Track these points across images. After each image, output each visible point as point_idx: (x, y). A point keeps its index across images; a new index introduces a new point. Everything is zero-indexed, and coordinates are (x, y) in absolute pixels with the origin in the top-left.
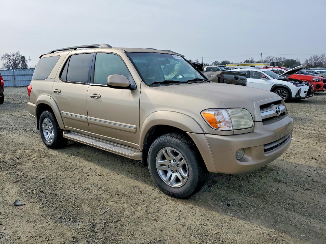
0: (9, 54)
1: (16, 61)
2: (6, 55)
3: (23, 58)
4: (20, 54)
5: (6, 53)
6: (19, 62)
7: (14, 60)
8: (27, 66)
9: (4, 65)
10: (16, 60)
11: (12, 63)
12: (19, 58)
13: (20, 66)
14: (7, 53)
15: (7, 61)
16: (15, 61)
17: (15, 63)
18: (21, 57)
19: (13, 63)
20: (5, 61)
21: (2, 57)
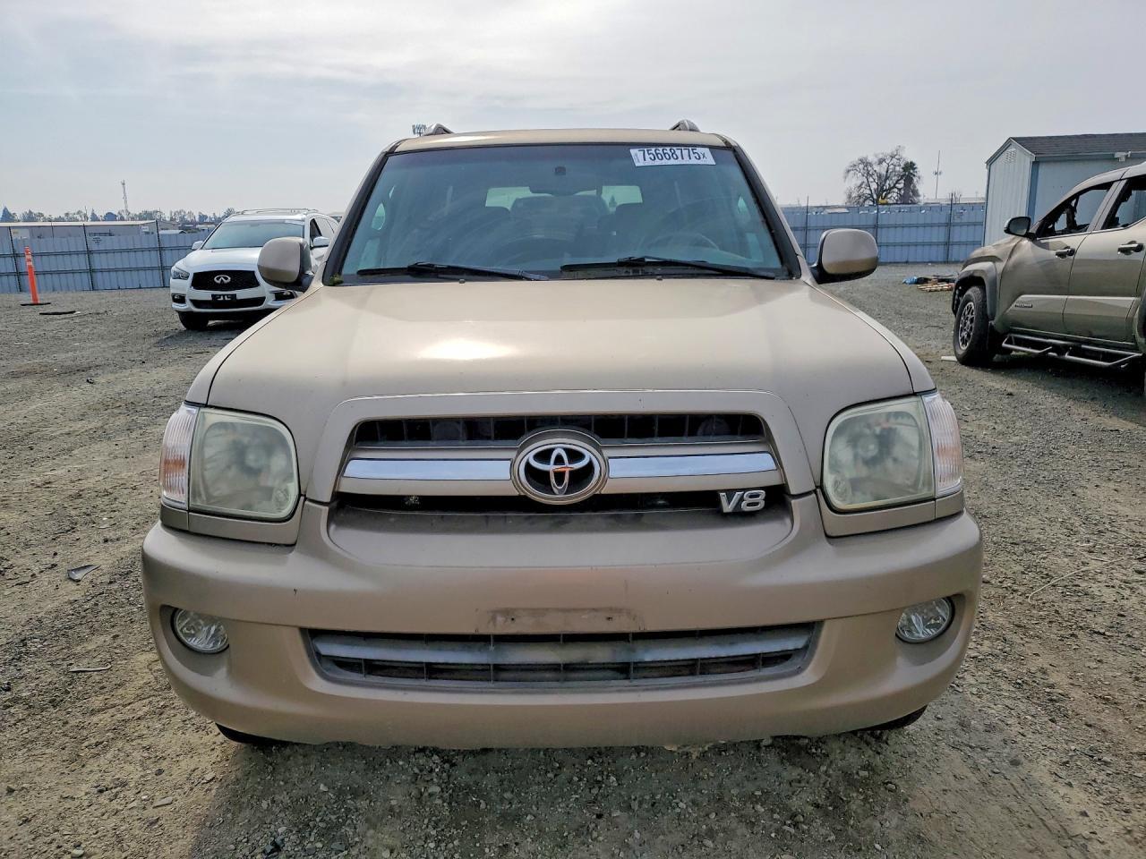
0: (871, 159)
1: (885, 181)
2: (862, 161)
3: (910, 167)
4: (904, 156)
5: (862, 155)
6: (895, 185)
7: (880, 177)
8: (919, 196)
9: (850, 197)
10: (887, 178)
11: (874, 186)
12: (898, 168)
13: (894, 195)
14: (865, 156)
15: (859, 182)
16: (882, 179)
17: (882, 188)
18: (902, 165)
19: (876, 187)
20: (855, 180)
21: (848, 171)
